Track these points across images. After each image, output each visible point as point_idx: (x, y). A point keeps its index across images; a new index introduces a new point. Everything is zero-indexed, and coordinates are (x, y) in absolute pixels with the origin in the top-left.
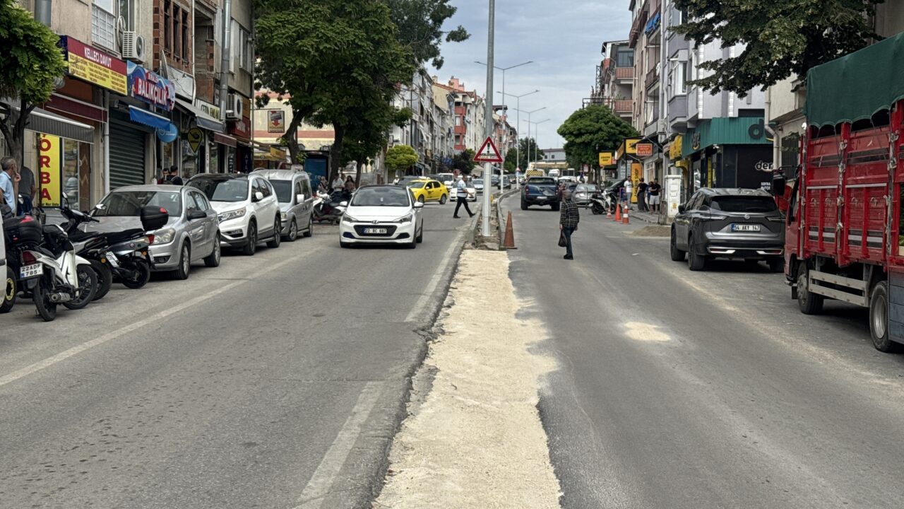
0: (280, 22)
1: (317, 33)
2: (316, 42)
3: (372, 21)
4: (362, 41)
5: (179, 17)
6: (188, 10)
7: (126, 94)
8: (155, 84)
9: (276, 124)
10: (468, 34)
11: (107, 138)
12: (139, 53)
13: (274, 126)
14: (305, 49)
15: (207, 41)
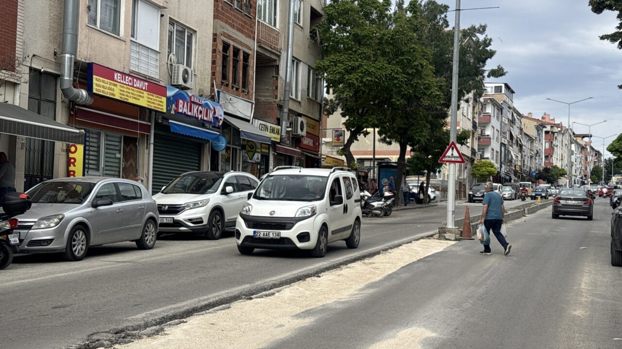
0: (333, 62)
1: (362, 69)
2: (360, 76)
3: (406, 59)
4: (398, 74)
5: (240, 57)
6: (250, 52)
7: (165, 111)
8: (200, 105)
9: (338, 140)
10: (505, 71)
11: (152, 147)
12: (185, 81)
13: (336, 141)
14: (351, 81)
15: (273, 77)
